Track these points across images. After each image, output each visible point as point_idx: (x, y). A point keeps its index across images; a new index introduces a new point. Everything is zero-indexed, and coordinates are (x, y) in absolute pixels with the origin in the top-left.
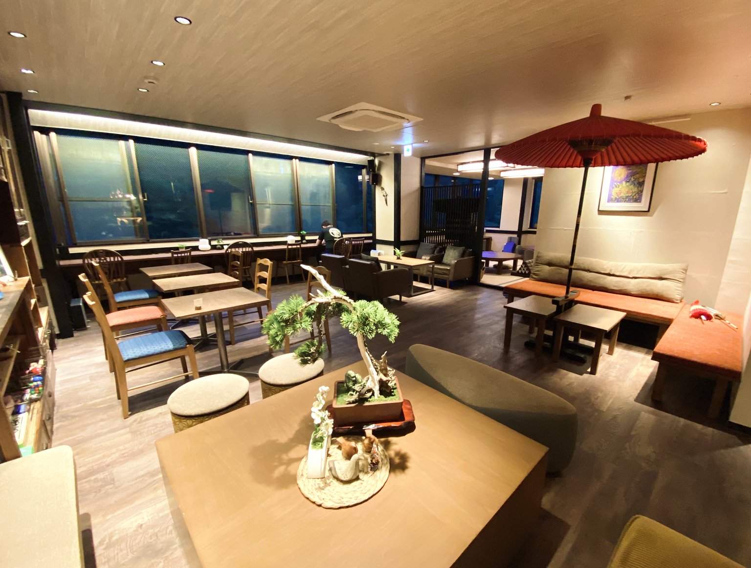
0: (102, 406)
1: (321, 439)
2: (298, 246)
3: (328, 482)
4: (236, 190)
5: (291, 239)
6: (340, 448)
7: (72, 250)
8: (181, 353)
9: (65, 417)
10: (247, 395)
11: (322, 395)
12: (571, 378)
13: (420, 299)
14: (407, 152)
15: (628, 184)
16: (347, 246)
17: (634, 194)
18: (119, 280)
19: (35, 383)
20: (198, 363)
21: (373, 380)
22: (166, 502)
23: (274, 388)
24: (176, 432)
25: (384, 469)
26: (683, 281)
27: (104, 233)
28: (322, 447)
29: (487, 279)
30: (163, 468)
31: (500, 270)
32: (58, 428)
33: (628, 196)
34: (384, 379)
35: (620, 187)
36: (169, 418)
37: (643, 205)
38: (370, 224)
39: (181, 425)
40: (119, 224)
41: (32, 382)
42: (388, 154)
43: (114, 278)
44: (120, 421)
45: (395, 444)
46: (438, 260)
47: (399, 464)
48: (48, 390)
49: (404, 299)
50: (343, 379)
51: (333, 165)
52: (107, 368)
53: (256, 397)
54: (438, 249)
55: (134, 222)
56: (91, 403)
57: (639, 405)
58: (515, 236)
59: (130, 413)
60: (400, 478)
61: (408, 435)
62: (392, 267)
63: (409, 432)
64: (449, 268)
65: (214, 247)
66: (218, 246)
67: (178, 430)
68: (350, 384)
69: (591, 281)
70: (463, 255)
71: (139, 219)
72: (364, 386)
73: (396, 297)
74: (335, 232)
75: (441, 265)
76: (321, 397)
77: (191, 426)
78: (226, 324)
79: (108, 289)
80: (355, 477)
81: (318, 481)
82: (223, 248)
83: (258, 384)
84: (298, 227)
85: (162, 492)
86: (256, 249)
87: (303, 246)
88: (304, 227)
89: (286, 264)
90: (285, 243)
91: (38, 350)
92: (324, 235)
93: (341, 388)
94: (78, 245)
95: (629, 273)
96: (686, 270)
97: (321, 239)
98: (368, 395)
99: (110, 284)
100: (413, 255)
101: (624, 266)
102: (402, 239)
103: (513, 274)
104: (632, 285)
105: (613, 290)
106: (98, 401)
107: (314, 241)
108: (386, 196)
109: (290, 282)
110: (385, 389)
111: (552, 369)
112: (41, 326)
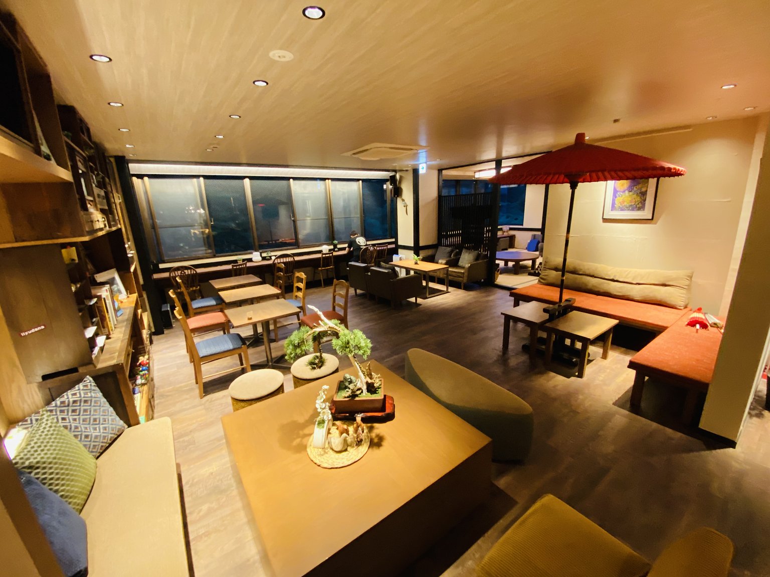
0: (185, 389)
1: (323, 421)
2: (331, 255)
3: (327, 451)
4: (283, 203)
5: (325, 248)
6: (337, 429)
7: (162, 266)
8: (239, 351)
9: (162, 396)
10: (282, 386)
11: (324, 392)
12: (557, 381)
13: (434, 301)
14: (422, 170)
15: (631, 193)
16: (372, 252)
17: (637, 203)
18: (194, 288)
19: (143, 372)
20: (250, 357)
21: (361, 382)
22: (227, 459)
23: (301, 381)
24: (234, 411)
25: (365, 445)
26: (689, 288)
27: (182, 245)
28: (323, 427)
29: (502, 280)
30: (225, 435)
31: (518, 269)
32: (158, 404)
33: (631, 205)
34: (370, 381)
35: (623, 197)
36: (230, 401)
37: (646, 213)
38: (393, 232)
39: (237, 406)
40: (192, 235)
41: (141, 371)
42: (407, 171)
43: (192, 287)
44: (198, 399)
45: (377, 428)
46: (454, 263)
47: (376, 443)
48: (151, 376)
49: (420, 300)
50: (342, 379)
51: (361, 181)
52: (188, 359)
53: (289, 387)
54: (455, 252)
55: (203, 233)
56: (178, 386)
57: (616, 408)
58: (539, 233)
59: (204, 395)
60: (376, 452)
61: (388, 423)
62: (412, 273)
63: (389, 421)
64: (463, 272)
65: (264, 259)
66: (267, 258)
67: (236, 409)
68: (347, 384)
69: (595, 287)
70: (477, 258)
71: (207, 231)
72: (355, 386)
73: (413, 300)
74: (361, 241)
75: (457, 268)
76: (323, 393)
77: (244, 407)
78: (271, 324)
79: (188, 299)
80: (344, 449)
81: (320, 450)
82: (271, 259)
83: (290, 376)
84: (331, 237)
85: (225, 451)
86: (297, 258)
87: (335, 254)
88: (336, 236)
89: (322, 270)
90: (320, 252)
91: (144, 347)
92: (352, 243)
93: (342, 386)
94: (166, 261)
95: (633, 279)
96: (691, 277)
97: (349, 247)
98: (358, 392)
99: (188, 292)
100: (430, 259)
101: (627, 273)
102: (421, 244)
103: (530, 274)
104: (635, 291)
105: (615, 295)
106: (182, 385)
107: (344, 249)
108: (406, 206)
109: (324, 285)
110: (371, 388)
111: (542, 373)
112: (144, 329)
